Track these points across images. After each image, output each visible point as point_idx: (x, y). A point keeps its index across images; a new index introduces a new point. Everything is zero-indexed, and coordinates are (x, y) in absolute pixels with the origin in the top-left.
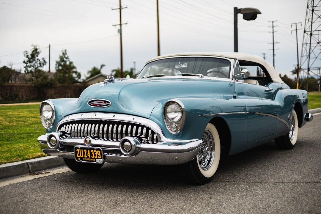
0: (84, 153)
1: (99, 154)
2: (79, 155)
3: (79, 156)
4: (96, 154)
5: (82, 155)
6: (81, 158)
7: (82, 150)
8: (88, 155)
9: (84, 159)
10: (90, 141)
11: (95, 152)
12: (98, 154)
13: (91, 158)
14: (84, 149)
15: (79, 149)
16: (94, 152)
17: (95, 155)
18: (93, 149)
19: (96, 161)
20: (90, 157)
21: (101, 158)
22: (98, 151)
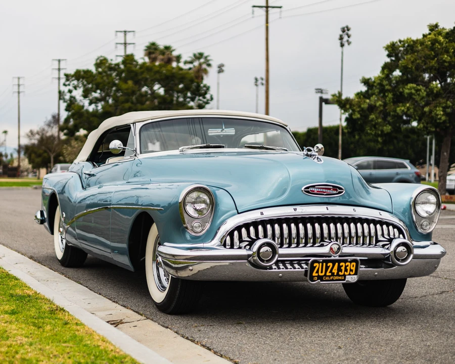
0: (327, 268)
1: (354, 269)
2: (317, 272)
3: (317, 274)
4: (348, 268)
5: (322, 272)
6: (320, 278)
7: (324, 264)
8: (333, 271)
9: (325, 278)
10: (339, 249)
11: (348, 266)
12: (352, 268)
13: (338, 275)
14: (327, 262)
15: (319, 262)
17: (346, 270)
18: (345, 261)
19: (344, 280)
20: (335, 274)
21: (356, 274)
22: (352, 264)
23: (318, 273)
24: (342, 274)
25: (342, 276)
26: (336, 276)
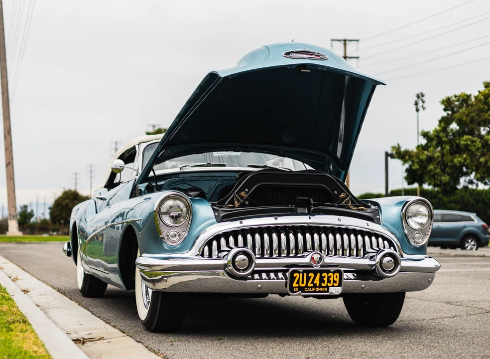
0: (308, 278)
1: (337, 280)
2: (298, 282)
3: (297, 285)
4: (331, 279)
5: (303, 283)
6: (302, 289)
7: (305, 274)
8: (315, 282)
9: (306, 289)
10: (321, 258)
11: (331, 276)
12: (335, 279)
13: (320, 286)
14: (308, 272)
15: (299, 273)
16: (329, 275)
17: (329, 281)
18: (328, 272)
19: (328, 291)
20: (318, 285)
21: (340, 285)
22: (336, 274)
23: (299, 284)
24: (325, 285)
25: (325, 287)
26: (318, 287)
